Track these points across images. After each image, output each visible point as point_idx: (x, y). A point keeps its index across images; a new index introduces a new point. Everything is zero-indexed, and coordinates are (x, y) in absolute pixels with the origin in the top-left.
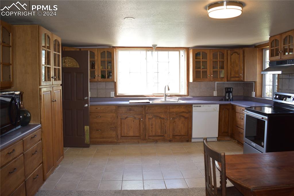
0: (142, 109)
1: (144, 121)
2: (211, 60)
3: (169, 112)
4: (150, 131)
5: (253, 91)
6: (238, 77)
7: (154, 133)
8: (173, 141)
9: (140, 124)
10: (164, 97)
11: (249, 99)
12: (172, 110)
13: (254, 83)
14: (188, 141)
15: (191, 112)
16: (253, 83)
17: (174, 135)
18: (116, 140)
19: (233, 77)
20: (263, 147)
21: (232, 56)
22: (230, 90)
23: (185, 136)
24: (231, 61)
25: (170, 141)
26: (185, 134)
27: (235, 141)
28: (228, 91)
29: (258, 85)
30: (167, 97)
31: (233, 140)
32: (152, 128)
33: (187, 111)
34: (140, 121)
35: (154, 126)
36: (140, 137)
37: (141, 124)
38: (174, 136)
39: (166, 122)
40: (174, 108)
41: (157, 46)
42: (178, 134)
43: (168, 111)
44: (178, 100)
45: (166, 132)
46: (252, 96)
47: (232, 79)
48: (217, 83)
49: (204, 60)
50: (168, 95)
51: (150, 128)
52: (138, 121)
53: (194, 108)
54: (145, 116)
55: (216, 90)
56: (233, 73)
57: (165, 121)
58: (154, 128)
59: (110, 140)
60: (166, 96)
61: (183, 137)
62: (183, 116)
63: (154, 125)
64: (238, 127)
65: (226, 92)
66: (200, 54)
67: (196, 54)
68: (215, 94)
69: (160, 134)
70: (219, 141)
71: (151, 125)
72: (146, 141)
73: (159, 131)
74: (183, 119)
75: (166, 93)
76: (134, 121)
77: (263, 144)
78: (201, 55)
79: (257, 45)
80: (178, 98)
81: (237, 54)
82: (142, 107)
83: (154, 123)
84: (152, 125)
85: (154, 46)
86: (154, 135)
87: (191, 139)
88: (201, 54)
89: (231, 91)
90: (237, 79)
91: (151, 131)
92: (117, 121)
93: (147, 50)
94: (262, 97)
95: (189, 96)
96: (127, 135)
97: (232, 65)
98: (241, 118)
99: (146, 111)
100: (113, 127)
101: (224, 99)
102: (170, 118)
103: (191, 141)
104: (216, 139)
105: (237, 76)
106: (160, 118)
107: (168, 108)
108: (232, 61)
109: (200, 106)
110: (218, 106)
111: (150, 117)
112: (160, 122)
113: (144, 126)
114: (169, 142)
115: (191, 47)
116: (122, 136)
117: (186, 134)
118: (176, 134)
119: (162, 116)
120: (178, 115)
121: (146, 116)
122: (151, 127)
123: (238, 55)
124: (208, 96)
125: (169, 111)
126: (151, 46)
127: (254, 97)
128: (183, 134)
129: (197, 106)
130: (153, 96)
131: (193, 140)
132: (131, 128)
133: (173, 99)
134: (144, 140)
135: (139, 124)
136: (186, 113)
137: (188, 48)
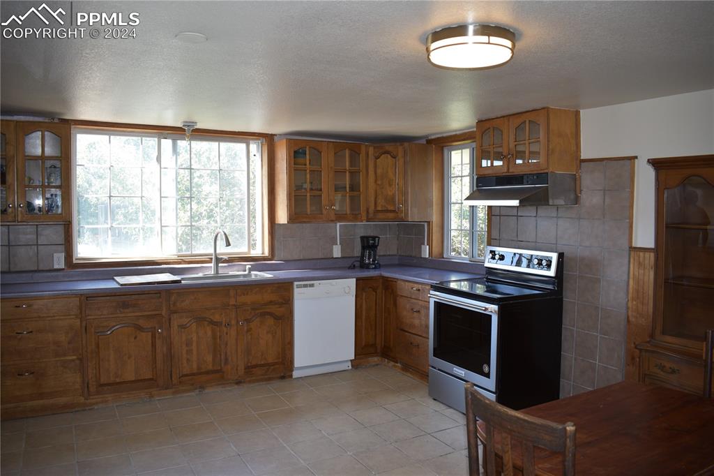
0: (161, 300)
1: (165, 334)
2: (331, 168)
3: (234, 305)
4: (185, 361)
5: (424, 244)
6: (394, 211)
7: (195, 366)
8: (244, 382)
9: (154, 345)
10: (212, 265)
11: (415, 261)
12: (242, 299)
13: (426, 224)
14: (283, 378)
15: (288, 302)
16: (424, 225)
17: (249, 364)
18: (82, 400)
19: (382, 211)
20: (488, 375)
21: (378, 160)
22: (375, 241)
23: (277, 366)
24: (376, 173)
25: (238, 383)
26: (276, 361)
27: (394, 366)
28: (369, 244)
29: (435, 229)
30: (220, 265)
31: (388, 362)
32: (189, 352)
33: (280, 301)
34: (153, 337)
35: (194, 347)
36: (156, 381)
37: (158, 343)
38: (249, 369)
39: (227, 334)
40: (247, 294)
41: (196, 127)
42: (259, 363)
43: (232, 302)
44: (250, 272)
45: (226, 359)
46: (423, 256)
47: (380, 216)
48: (340, 225)
49: (314, 168)
50: (222, 258)
51: (184, 352)
52: (150, 337)
53: (296, 291)
54: (170, 319)
55: (338, 243)
56: (381, 202)
57: (225, 329)
58: (195, 352)
59: (62, 400)
60: (218, 260)
61: (272, 367)
62: (271, 314)
63: (194, 344)
64: (404, 331)
65: (364, 248)
66: (306, 154)
67: (295, 152)
68: (337, 252)
69: (210, 367)
70: (356, 368)
71: (187, 345)
72: (174, 390)
73: (209, 358)
74: (270, 321)
75: (217, 252)
76: (135, 338)
77: (486, 369)
78: (308, 156)
79: (433, 137)
80: (248, 265)
81: (389, 156)
82: (159, 295)
83: (194, 339)
84: (189, 343)
85: (189, 124)
86: (195, 371)
87: (293, 371)
88: (307, 152)
89: (377, 244)
90: (391, 215)
91: (188, 360)
92: (84, 342)
93: (160, 137)
94: (443, 258)
95: (276, 258)
96: (118, 380)
97: (379, 182)
98: (412, 309)
99: (171, 306)
100: (73, 360)
101: (357, 264)
102: (238, 322)
103: (291, 376)
104: (350, 364)
105: (392, 208)
106: (212, 323)
107: (232, 293)
108: (379, 171)
109: (312, 286)
110: (352, 283)
111: (185, 321)
112: (209, 333)
113: (165, 349)
114: (236, 386)
115: (280, 135)
116: (102, 385)
117: (280, 360)
118: (254, 363)
119: (217, 318)
120: (257, 311)
121: (172, 321)
122: (187, 351)
123: (394, 160)
124: (320, 257)
125: (234, 303)
126: (180, 125)
127: (427, 256)
128: (270, 361)
129: (305, 286)
130: (180, 263)
131: (296, 374)
132: (129, 358)
133: (236, 268)
134: (166, 389)
135: (152, 346)
136: (277, 306)
137: (272, 136)
